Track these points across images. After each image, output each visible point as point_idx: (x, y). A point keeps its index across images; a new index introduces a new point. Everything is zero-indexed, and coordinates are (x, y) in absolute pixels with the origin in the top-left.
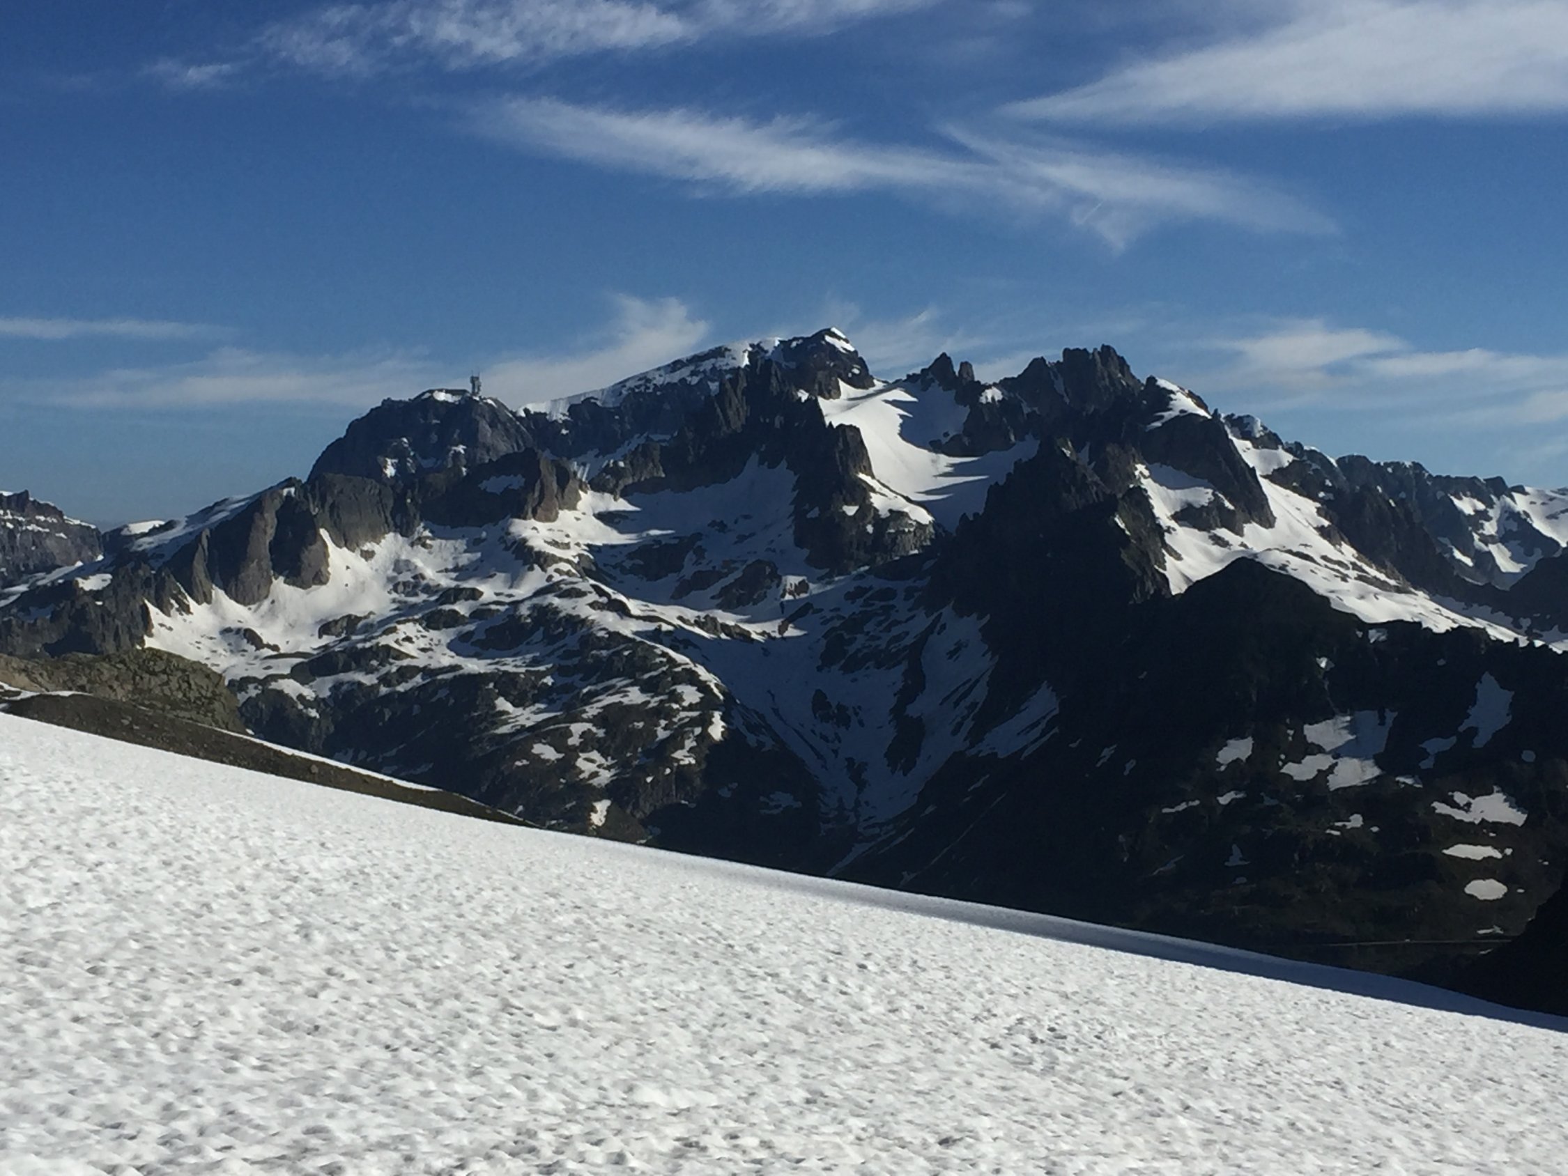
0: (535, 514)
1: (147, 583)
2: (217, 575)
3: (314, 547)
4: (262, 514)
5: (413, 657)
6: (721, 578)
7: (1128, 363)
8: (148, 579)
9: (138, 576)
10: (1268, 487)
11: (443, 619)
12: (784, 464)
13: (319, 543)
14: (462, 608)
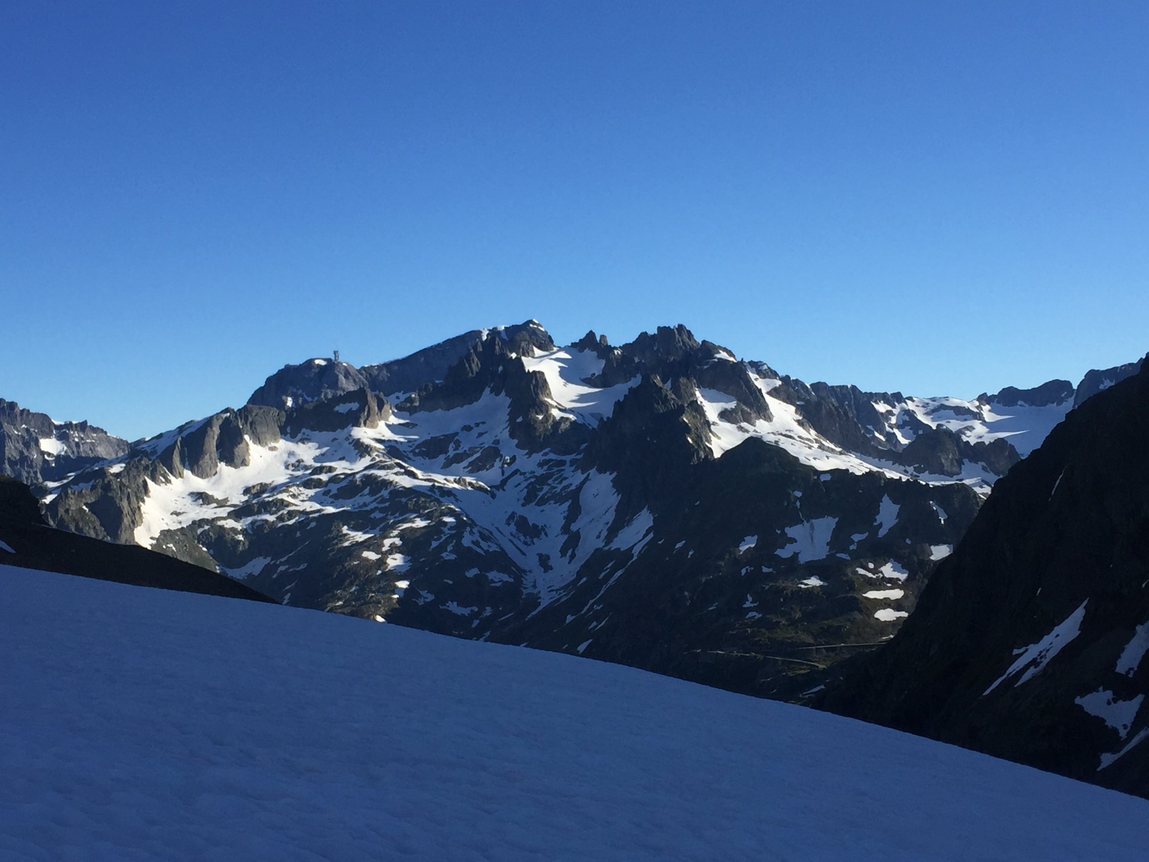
0: (365, 424)
1: (146, 468)
2: (187, 463)
3: (241, 446)
4: (211, 428)
5: (296, 505)
6: (469, 457)
7: (693, 333)
8: (147, 466)
9: (141, 464)
10: (769, 399)
11: (313, 483)
12: (503, 393)
13: (244, 443)
14: (324, 477)
